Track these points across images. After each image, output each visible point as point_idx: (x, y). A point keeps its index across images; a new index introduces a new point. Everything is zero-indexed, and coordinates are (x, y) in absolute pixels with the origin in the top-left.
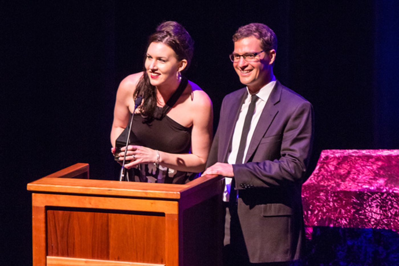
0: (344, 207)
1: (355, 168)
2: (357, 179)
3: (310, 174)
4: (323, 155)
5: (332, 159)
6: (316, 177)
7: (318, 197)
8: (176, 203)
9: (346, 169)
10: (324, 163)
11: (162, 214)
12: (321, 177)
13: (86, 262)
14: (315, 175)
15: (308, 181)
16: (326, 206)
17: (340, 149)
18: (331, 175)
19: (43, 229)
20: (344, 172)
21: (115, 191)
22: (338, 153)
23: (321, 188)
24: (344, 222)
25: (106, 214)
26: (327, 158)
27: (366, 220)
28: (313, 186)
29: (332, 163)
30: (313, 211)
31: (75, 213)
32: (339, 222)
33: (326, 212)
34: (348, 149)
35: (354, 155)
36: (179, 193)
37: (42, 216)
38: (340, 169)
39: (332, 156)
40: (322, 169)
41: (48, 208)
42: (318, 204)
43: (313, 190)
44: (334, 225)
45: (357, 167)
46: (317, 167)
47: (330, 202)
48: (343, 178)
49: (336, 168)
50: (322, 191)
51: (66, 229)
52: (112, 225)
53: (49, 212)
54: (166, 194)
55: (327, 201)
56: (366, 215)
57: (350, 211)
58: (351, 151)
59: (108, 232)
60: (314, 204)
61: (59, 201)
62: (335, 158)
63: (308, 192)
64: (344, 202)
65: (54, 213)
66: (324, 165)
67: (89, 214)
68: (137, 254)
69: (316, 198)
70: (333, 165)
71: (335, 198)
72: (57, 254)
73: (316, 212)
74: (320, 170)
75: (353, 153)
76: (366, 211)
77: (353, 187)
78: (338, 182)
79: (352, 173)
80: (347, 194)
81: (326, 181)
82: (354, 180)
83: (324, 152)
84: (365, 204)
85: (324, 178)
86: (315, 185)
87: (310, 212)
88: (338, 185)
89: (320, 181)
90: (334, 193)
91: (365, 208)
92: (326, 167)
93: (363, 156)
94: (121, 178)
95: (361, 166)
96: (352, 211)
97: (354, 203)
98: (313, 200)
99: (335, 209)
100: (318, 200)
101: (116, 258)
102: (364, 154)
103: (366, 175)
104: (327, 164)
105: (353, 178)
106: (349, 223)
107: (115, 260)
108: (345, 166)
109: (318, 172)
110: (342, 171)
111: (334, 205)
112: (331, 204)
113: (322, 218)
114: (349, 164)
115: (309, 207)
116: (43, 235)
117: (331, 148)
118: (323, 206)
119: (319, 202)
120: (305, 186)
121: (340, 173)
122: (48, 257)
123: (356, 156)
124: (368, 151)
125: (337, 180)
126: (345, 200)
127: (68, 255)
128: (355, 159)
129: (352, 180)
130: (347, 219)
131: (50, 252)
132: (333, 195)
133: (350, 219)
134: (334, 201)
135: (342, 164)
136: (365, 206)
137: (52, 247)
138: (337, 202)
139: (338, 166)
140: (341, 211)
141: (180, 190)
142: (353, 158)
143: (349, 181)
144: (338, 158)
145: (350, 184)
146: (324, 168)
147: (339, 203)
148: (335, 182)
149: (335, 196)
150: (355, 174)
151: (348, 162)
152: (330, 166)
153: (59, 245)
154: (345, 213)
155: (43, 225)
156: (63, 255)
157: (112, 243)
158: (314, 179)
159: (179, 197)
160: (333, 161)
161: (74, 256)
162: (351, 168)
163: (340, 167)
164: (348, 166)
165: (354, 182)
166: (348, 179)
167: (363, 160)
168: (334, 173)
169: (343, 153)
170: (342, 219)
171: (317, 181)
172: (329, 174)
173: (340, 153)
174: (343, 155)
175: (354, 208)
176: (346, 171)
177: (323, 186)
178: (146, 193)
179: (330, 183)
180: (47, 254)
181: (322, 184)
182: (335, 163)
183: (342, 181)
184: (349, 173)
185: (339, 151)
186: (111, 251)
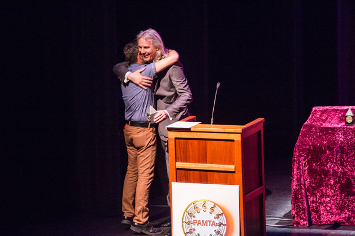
0: (325, 135)
1: (330, 116)
2: (331, 122)
3: (307, 119)
4: (314, 109)
5: (318, 112)
6: (310, 121)
7: (311, 130)
8: (240, 135)
9: (325, 117)
10: (314, 113)
11: (233, 141)
12: (313, 120)
13: (196, 165)
14: (309, 120)
15: (306, 123)
16: (316, 135)
17: (322, 106)
18: (318, 120)
19: (174, 149)
20: (324, 118)
21: (209, 130)
22: (321, 108)
23: (313, 126)
24: (325, 142)
25: (205, 141)
26: (316, 111)
27: (336, 141)
28: (308, 125)
29: (318, 113)
30: (309, 138)
31: (190, 141)
32: (322, 143)
33: (316, 138)
34: (327, 106)
35: (329, 109)
36: (241, 130)
37: (173, 142)
38: (323, 116)
39: (318, 110)
40: (313, 117)
41: (176, 139)
42: (311, 134)
43: (309, 127)
44: (320, 144)
45: (331, 116)
46: (311, 116)
47: (317, 133)
48: (324, 121)
49: (320, 116)
50: (313, 127)
51: (185, 149)
52: (208, 147)
53: (177, 140)
54: (235, 130)
55: (316, 132)
56: (336, 139)
57: (328, 137)
58: (327, 107)
59: (206, 150)
60: (309, 134)
61: (181, 135)
62: (319, 111)
63: (306, 128)
64: (325, 133)
65: (179, 141)
66: (314, 114)
67: (197, 141)
68: (221, 161)
69: (310, 131)
70: (319, 114)
71: (320, 131)
72: (181, 162)
73: (311, 138)
74: (312, 117)
75: (329, 108)
76: (336, 137)
77: (329, 125)
78: (321, 123)
79: (328, 118)
80: (327, 129)
81: (315, 123)
82: (329, 122)
83: (314, 108)
84: (336, 133)
85: (314, 121)
86: (310, 124)
87: (307, 138)
88: (322, 125)
89: (312, 122)
90: (319, 128)
91: (336, 135)
92: (315, 116)
93: (334, 110)
94: (212, 123)
95: (333, 115)
96: (329, 137)
97: (330, 133)
98: (309, 132)
99: (320, 136)
100: (312, 132)
101: (211, 162)
102: (334, 108)
103: (336, 120)
104: (316, 114)
105: (329, 121)
106: (327, 143)
107: (210, 163)
108: (325, 115)
109: (311, 118)
110: (323, 118)
111: (320, 134)
112: (318, 134)
113: (313, 141)
114: (326, 114)
115: (307, 136)
116: (174, 152)
117: (317, 106)
118: (314, 135)
119: (312, 133)
120: (305, 125)
121: (322, 118)
122: (177, 163)
123: (330, 110)
124: (336, 107)
125: (321, 122)
126: (325, 132)
127: (186, 162)
128: (330, 111)
129: (328, 122)
130: (327, 141)
131: (177, 160)
132: (319, 129)
133: (328, 141)
134: (319, 132)
135: (323, 114)
136: (335, 134)
137: (179, 158)
138: (321, 133)
139: (321, 115)
140: (323, 137)
141: (242, 128)
142: (329, 111)
143: (327, 123)
144: (321, 111)
145: (328, 124)
146: (314, 116)
147: (322, 133)
148: (320, 123)
149: (320, 130)
150: (330, 119)
151: (326, 113)
152: (317, 115)
153: (182, 157)
154: (325, 138)
155: (174, 147)
156: (184, 162)
157: (208, 155)
158: (309, 121)
159: (241, 132)
160: (319, 112)
161: (189, 162)
162: (328, 116)
163: (322, 115)
164: (326, 115)
165: (330, 123)
166: (327, 122)
167: (334, 112)
168: (319, 119)
169: (324, 108)
170: (324, 141)
171: (311, 122)
172: (317, 119)
173: (322, 108)
174: (323, 109)
175: (330, 135)
176: (326, 118)
177: (314, 125)
178: (225, 130)
179: (317, 124)
180: (176, 161)
181: (313, 124)
182: (320, 113)
183: (324, 122)
184: (327, 119)
185: (322, 107)
186: (208, 159)
